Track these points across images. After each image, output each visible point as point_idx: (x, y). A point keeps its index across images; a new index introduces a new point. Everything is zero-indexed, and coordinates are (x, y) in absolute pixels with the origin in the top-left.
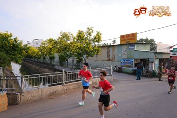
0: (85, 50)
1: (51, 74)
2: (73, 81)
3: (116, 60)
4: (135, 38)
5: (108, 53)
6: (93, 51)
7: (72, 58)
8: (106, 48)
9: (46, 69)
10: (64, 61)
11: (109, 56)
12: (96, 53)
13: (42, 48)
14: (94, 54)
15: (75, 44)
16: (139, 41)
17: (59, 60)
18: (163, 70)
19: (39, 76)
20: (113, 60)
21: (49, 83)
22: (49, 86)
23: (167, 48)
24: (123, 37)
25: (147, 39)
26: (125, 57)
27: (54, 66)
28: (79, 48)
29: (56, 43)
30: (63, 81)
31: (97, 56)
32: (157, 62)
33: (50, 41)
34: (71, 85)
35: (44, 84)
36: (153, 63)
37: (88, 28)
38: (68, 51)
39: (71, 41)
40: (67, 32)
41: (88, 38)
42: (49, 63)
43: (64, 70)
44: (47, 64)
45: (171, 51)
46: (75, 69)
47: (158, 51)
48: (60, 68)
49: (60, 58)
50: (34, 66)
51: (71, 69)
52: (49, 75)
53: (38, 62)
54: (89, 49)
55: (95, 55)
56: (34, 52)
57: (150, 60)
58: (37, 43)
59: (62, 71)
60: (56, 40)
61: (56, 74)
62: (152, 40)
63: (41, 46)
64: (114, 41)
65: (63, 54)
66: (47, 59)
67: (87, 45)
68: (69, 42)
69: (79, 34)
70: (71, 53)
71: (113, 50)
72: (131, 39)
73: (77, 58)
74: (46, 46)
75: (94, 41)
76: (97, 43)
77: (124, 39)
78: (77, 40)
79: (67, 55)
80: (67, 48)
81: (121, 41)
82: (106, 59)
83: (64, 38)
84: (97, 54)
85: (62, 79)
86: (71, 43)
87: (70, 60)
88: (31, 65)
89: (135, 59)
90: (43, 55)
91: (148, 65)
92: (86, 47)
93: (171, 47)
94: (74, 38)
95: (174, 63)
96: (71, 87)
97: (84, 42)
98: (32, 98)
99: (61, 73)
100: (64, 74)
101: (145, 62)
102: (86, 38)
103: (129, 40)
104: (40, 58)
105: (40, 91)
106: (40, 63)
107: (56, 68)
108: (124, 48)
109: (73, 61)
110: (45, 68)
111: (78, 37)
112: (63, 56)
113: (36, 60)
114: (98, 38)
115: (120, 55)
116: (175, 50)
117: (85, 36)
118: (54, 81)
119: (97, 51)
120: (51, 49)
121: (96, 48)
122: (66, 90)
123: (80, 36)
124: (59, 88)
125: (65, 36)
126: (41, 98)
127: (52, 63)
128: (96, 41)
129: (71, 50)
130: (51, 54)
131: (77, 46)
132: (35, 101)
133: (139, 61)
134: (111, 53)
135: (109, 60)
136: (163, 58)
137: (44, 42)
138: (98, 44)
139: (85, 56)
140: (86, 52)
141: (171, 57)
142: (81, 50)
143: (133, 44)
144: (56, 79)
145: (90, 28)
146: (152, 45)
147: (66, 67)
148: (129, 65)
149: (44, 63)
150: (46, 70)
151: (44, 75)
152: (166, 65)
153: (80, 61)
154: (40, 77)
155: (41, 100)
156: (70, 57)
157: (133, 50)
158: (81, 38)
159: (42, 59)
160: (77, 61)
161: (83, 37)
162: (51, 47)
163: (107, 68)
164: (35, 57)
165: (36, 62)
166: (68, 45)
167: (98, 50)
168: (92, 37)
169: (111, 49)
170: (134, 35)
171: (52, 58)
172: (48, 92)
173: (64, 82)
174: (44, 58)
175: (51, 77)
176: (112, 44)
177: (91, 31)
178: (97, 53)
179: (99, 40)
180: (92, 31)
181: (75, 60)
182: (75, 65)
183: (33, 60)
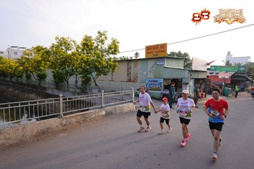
0: (94, 65)
1: (39, 102)
2: (77, 112)
3: (139, 81)
4: (165, 51)
5: (128, 70)
6: (106, 67)
7: (74, 76)
8: (126, 64)
9: (32, 93)
10: (63, 82)
11: (129, 74)
12: (111, 70)
13: (24, 60)
14: (108, 72)
15: (80, 55)
16: (170, 55)
17: (53, 79)
18: (200, 94)
19: (18, 104)
20: (135, 81)
21: (36, 115)
22: (37, 120)
23: (204, 65)
24: (148, 48)
25: (180, 52)
26: (151, 76)
27: (45, 88)
28: (86, 62)
29: (47, 52)
30: (59, 112)
31: (112, 74)
32: (192, 83)
33: (39, 49)
34: (73, 117)
35: (28, 117)
36: (187, 84)
37: (99, 32)
38: (68, 66)
39: (73, 51)
40: (65, 37)
41: (99, 47)
42: (37, 84)
43: (61, 95)
44: (34, 86)
45: (208, 69)
46: (79, 94)
47: (193, 69)
48: (56, 92)
49: (54, 76)
50: (11, 90)
51: (74, 93)
52: (36, 102)
53: (17, 82)
54: (100, 63)
55: (110, 73)
56: (11, 67)
57: (184, 81)
58: (16, 53)
59: (58, 96)
60: (48, 48)
61: (47, 101)
62: (186, 55)
63: (22, 58)
64: (137, 54)
65: (61, 71)
66: (33, 79)
67: (98, 57)
68: (69, 52)
69: (86, 40)
70: (73, 70)
71: (136, 67)
72: (160, 51)
73: (83, 77)
74: (30, 57)
75: (108, 52)
76: (112, 56)
77: (150, 51)
78: (83, 50)
79: (67, 72)
80: (66, 61)
81: (147, 53)
82: (126, 78)
83: (61, 45)
84: (113, 72)
85: (59, 109)
86: (73, 54)
87: (72, 80)
88: (5, 87)
89: (164, 79)
90: (26, 72)
91: (181, 87)
92: (96, 61)
93: (208, 64)
94: (78, 47)
95: (212, 84)
96: (73, 120)
97: (93, 53)
98: (5, 141)
99: (57, 100)
100: (61, 101)
101: (177, 84)
102: (97, 47)
103: (157, 53)
104: (21, 77)
105: (20, 129)
106: (21, 84)
107: (49, 92)
108: (151, 63)
109: (76, 82)
110: (30, 92)
111: (84, 45)
112: (61, 73)
113: (14, 79)
114: (114, 48)
115: (145, 73)
116: (213, 68)
117: (95, 45)
118: (44, 112)
119: (112, 66)
120: (39, 62)
121: (112, 63)
122: (65, 125)
123: (86, 44)
124: (53, 123)
125: (63, 43)
126: (21, 141)
127: (42, 84)
128: (111, 51)
129: (73, 65)
130: (40, 70)
131: (82, 59)
132: (11, 146)
133: (170, 82)
134: (132, 71)
135: (130, 81)
136: (200, 77)
137: (28, 52)
138: (114, 58)
139: (94, 74)
140: (97, 69)
141: (208, 76)
142: (89, 65)
143: (163, 58)
144: (48, 110)
145: (102, 32)
146: (186, 60)
147: (64, 91)
148: (157, 87)
149: (28, 85)
150: (33, 96)
151: (27, 103)
152: (203, 87)
153: (87, 81)
154: (20, 106)
155: (21, 143)
156: (71, 75)
157: (162, 67)
158: (88, 47)
159: (24, 78)
160: (83, 81)
161: (92, 46)
162: (40, 59)
163: (127, 92)
164: (12, 75)
165: (14, 82)
166: (69, 57)
167: (115, 66)
168: (106, 46)
169: (132, 65)
170: (164, 46)
171: (42, 77)
172: (35, 130)
173: (62, 113)
174: (28, 77)
175: (40, 106)
176: (133, 58)
177: (103, 37)
178: (113, 69)
179: (115, 51)
180: (106, 38)
181: (80, 80)
182: (80, 88)
183: (8, 79)
